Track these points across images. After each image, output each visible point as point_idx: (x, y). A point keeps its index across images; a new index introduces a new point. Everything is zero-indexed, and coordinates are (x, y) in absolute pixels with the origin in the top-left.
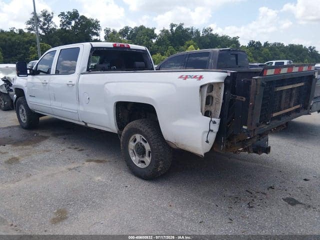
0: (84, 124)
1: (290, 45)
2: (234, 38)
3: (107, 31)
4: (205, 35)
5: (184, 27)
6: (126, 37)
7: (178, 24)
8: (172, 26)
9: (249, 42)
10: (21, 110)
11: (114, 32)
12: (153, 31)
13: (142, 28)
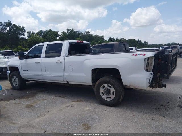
0: (66, 83)
1: (129, 39)
2: (101, 36)
3: (29, 33)
4: (86, 35)
5: (75, 30)
6: (41, 36)
7: (71, 29)
8: (68, 30)
9: (109, 38)
10: (13, 80)
11: (33, 33)
12: (57, 32)
13: (50, 31)
